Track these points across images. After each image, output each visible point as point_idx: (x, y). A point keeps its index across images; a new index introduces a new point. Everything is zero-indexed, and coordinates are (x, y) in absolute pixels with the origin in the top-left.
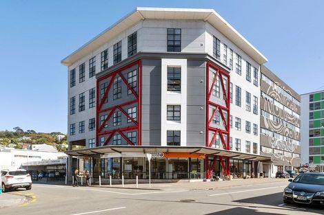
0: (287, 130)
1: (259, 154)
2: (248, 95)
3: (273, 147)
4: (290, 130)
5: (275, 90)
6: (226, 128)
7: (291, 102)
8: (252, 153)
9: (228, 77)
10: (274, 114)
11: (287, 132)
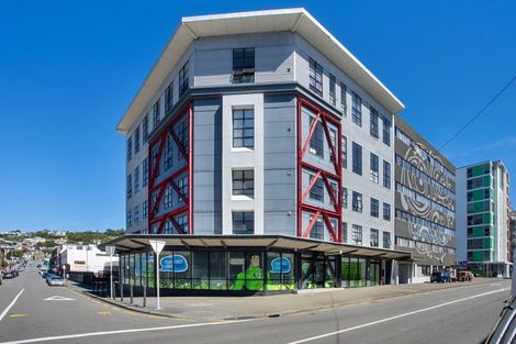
0: (436, 213)
1: (392, 248)
2: (374, 159)
3: (415, 238)
4: (441, 214)
5: (417, 155)
6: (335, 206)
7: (441, 175)
8: (381, 246)
9: (339, 126)
10: (417, 189)
11: (436, 217)
